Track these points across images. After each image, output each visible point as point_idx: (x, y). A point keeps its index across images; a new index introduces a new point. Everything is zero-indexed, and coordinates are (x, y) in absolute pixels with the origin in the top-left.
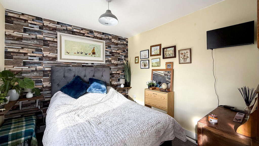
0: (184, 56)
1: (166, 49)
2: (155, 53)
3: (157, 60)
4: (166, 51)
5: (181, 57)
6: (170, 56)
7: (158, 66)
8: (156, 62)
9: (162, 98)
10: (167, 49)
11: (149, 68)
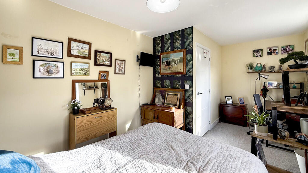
0: (120, 66)
1: (99, 53)
2: (79, 53)
3: (84, 66)
4: (99, 56)
5: (117, 67)
6: (104, 64)
7: (86, 75)
8: (82, 69)
9: (109, 118)
10: (102, 53)
11: (63, 78)
